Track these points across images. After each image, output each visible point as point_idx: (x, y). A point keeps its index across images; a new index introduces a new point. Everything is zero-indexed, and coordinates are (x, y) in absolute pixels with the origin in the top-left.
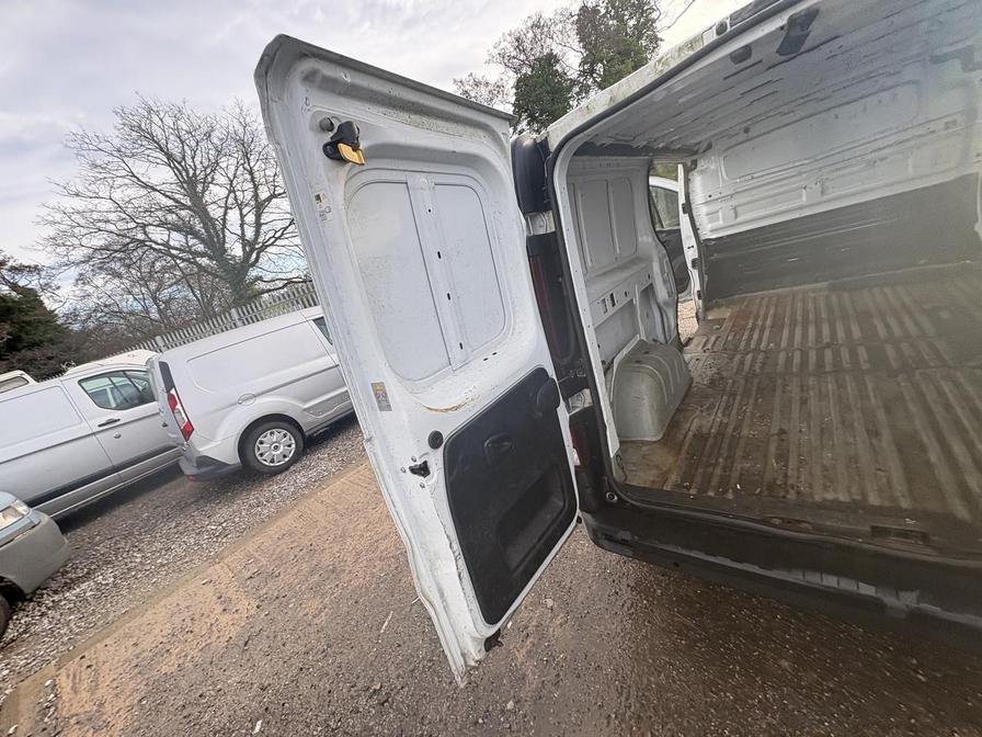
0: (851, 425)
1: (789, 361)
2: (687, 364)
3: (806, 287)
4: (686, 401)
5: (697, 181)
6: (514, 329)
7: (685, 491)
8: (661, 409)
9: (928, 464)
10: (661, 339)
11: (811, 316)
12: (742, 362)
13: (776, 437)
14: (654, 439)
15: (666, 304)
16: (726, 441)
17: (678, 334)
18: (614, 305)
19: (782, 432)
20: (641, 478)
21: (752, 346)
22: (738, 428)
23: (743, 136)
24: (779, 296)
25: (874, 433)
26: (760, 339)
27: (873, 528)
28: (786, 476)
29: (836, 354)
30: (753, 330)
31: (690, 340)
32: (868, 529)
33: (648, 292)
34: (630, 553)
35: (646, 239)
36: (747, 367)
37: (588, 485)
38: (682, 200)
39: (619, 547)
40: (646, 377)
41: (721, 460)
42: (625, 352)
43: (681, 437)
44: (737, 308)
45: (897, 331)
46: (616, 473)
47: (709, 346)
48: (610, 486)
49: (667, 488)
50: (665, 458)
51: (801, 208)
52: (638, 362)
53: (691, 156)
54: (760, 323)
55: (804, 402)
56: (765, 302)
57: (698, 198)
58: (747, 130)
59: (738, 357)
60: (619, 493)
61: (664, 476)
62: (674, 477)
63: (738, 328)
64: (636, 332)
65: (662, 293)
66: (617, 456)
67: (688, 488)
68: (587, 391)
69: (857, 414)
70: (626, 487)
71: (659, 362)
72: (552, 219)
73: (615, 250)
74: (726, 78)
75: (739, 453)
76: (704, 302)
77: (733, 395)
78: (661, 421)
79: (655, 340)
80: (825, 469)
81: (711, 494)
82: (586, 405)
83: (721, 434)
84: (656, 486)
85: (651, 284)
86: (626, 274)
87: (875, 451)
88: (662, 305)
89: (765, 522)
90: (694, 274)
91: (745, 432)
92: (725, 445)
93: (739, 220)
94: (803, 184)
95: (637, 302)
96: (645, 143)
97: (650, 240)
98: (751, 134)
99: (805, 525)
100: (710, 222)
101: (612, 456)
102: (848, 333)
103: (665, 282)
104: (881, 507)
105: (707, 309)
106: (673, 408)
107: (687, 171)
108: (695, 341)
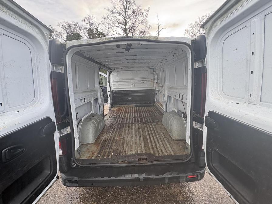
0: (136, 135)
1: (127, 121)
2: (104, 121)
3: (131, 105)
4: (103, 131)
5: (111, 76)
6: (39, 102)
7: (98, 158)
8: (95, 133)
9: (148, 142)
10: (99, 114)
11: (132, 111)
12: (117, 121)
13: (122, 139)
14: (92, 143)
15: (101, 104)
16: (111, 141)
17: (104, 113)
18: (85, 101)
19: (124, 138)
20: (85, 156)
21: (120, 117)
22: (114, 137)
23: (121, 70)
24: (126, 106)
25: (140, 137)
26: (122, 116)
27: (138, 159)
28: (123, 149)
29: (135, 120)
30: (120, 113)
31: (106, 115)
32: (138, 160)
33: (96, 100)
34: (77, 185)
35: (97, 86)
36: (118, 122)
37: (64, 162)
38: (108, 80)
39: (74, 184)
40: (92, 123)
41: (109, 147)
42: (87, 116)
43: (100, 141)
44: (118, 108)
45: (145, 116)
46: (77, 156)
47: (111, 117)
48: (73, 161)
49: (93, 158)
50: (94, 149)
51: (131, 88)
52: (90, 119)
53: (110, 70)
54: (122, 112)
55: (129, 130)
56: (124, 107)
57: (111, 80)
58: (122, 69)
59: (117, 119)
60: (77, 163)
61: (93, 154)
62: (96, 154)
63: (117, 113)
64: (91, 110)
65: (100, 101)
66: (78, 149)
67: (99, 157)
68: (69, 127)
69: (138, 132)
70: (80, 160)
71: (96, 119)
72: (64, 69)
73: (87, 87)
74: (117, 53)
75: (114, 144)
76: (111, 106)
77: (114, 129)
78: (95, 137)
79: (97, 114)
80: (131, 146)
81: (105, 157)
82: (69, 132)
83: (110, 139)
84: (90, 158)
85: (97, 98)
86: (90, 93)
87: (140, 140)
88: (100, 105)
89: (117, 163)
90: (109, 98)
91: (116, 138)
92: (111, 143)
93: (120, 88)
94: (131, 83)
95: (92, 102)
96: (99, 61)
97: (98, 86)
98: (123, 70)
99: (126, 162)
100: (114, 87)
101: (76, 149)
102: (137, 115)
103: (101, 98)
104: (140, 154)
105: (112, 107)
106: (99, 133)
107: (110, 73)
108: (108, 115)
